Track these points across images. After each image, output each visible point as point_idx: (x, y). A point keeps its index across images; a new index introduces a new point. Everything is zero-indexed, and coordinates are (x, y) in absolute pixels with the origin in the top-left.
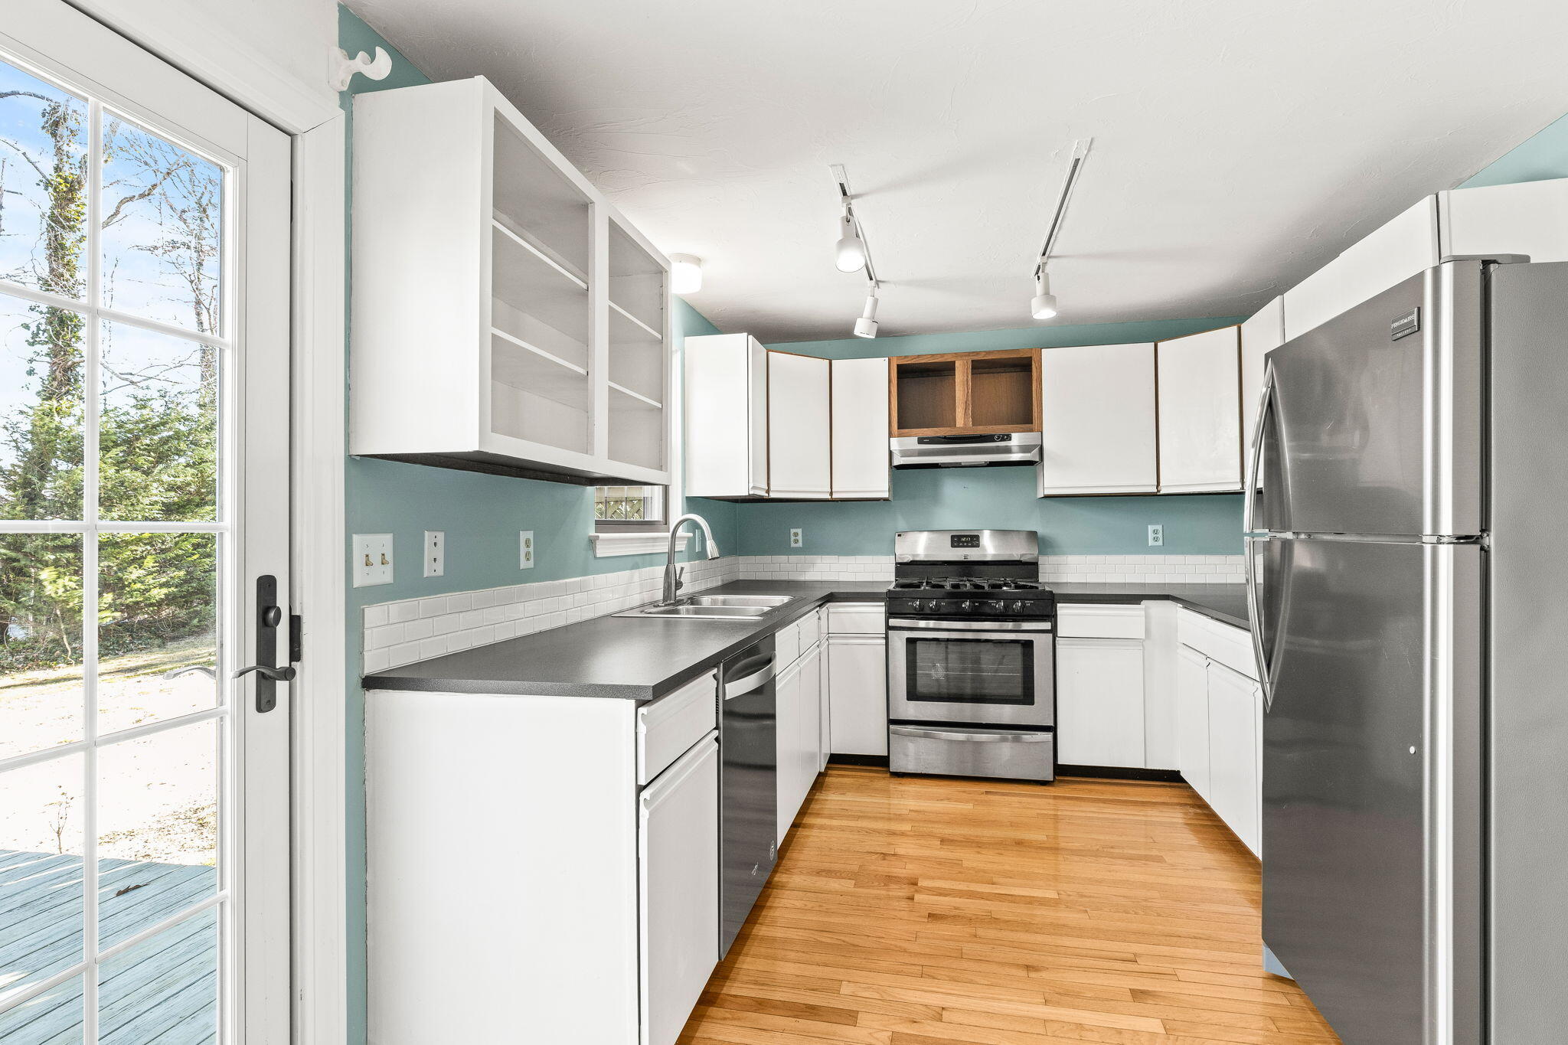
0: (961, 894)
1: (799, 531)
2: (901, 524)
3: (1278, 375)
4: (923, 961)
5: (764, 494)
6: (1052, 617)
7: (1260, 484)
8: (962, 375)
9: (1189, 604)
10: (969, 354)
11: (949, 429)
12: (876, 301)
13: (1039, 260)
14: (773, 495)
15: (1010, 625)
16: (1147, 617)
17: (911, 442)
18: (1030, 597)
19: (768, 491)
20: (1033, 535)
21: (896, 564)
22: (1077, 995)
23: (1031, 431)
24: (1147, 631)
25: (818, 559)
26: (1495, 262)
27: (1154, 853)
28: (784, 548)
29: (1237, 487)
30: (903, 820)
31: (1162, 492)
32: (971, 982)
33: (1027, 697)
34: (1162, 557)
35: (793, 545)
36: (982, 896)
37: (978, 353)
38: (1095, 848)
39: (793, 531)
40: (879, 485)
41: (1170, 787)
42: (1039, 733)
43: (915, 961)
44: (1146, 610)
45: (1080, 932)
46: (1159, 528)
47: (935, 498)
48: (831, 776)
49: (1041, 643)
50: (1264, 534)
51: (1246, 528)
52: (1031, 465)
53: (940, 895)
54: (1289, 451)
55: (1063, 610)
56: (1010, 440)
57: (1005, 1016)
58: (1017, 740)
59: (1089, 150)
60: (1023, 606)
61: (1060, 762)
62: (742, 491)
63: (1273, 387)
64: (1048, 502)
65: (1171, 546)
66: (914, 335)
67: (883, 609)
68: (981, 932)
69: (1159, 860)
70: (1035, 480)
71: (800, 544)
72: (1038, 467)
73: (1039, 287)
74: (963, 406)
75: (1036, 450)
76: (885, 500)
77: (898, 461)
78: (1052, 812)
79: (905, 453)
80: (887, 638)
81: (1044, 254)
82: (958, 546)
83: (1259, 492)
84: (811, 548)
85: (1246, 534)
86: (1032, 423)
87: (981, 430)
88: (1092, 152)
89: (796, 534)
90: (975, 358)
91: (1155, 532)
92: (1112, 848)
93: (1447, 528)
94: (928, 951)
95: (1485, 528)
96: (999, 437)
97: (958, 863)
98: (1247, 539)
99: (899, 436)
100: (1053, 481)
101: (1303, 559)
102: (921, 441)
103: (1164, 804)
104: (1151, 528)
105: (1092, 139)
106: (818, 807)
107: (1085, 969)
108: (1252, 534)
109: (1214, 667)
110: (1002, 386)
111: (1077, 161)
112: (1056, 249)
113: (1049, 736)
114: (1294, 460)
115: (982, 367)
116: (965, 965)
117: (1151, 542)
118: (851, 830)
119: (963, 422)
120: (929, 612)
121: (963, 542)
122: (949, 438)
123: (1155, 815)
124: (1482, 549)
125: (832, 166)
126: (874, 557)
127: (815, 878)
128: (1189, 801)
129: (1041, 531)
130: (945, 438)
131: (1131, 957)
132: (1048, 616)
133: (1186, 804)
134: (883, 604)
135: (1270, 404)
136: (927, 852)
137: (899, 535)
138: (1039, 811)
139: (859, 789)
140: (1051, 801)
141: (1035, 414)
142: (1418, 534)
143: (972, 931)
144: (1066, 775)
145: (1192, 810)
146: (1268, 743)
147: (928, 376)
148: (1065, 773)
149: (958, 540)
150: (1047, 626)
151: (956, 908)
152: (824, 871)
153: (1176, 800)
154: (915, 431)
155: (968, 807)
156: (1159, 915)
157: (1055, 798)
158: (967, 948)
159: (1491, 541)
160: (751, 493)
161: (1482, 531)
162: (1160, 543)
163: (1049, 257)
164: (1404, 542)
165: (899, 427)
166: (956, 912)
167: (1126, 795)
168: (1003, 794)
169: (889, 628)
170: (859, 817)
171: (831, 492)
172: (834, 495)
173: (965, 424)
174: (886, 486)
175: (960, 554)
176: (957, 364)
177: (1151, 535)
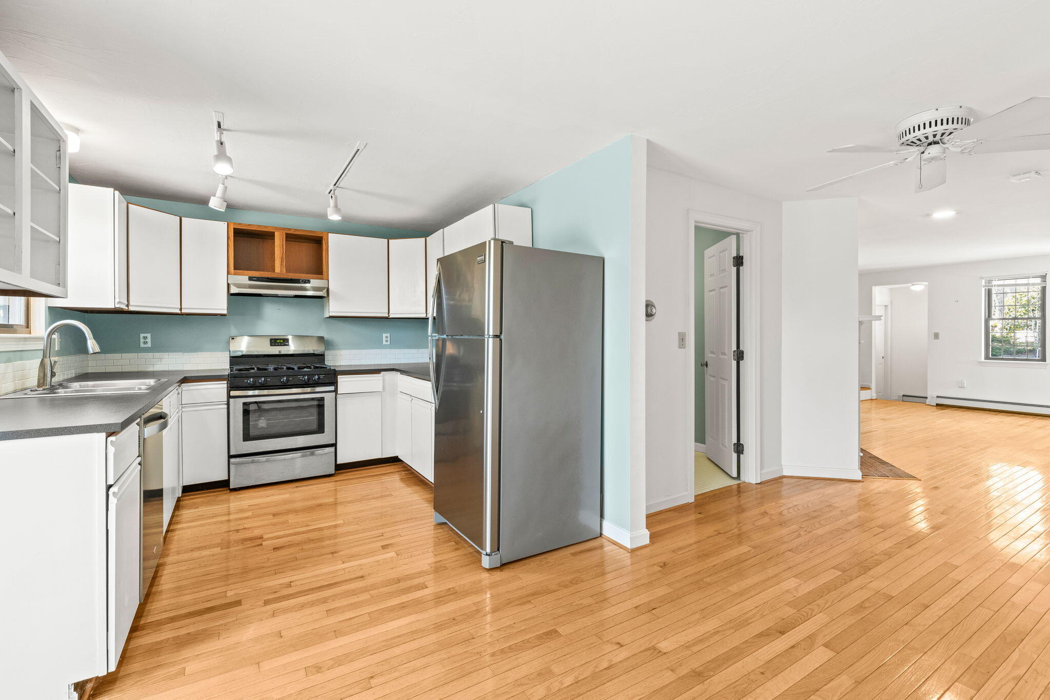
0: (290, 535)
1: (149, 335)
2: (233, 331)
3: (442, 269)
4: (274, 568)
5: (124, 307)
6: (334, 383)
7: (435, 315)
8: (279, 241)
9: (403, 372)
10: (284, 229)
11: (270, 273)
12: (226, 188)
13: (332, 187)
14: (131, 309)
15: (309, 390)
16: (384, 380)
17: (243, 279)
18: (323, 373)
19: (128, 306)
20: (321, 339)
21: (230, 357)
22: (358, 555)
23: (322, 279)
24: (384, 387)
25: (165, 355)
26: (504, 242)
27: (388, 493)
28: (136, 348)
29: (424, 316)
30: (245, 511)
31: (390, 317)
32: (304, 567)
33: (320, 429)
34: (389, 350)
35: (142, 345)
36: (303, 533)
37: (290, 229)
38: (360, 498)
39: (142, 335)
40: (220, 305)
41: (393, 465)
42: (327, 449)
43: (270, 569)
44: (383, 376)
45: (357, 532)
46: (388, 335)
47: (258, 315)
48: (184, 500)
49: (329, 398)
50: (436, 336)
51: (429, 334)
52: (321, 299)
53: (279, 538)
54: (446, 300)
55: (341, 379)
56: (309, 283)
57: (324, 574)
58: (312, 454)
59: (365, 147)
60: (319, 378)
61: (338, 463)
62: (110, 305)
63: (440, 274)
64: (331, 320)
65: (394, 344)
66: (244, 210)
67: (226, 385)
68: (305, 547)
69: (391, 495)
70: (322, 308)
71: (149, 345)
72: (325, 300)
73: (332, 202)
74: (280, 260)
75: (325, 290)
76: (224, 315)
77: (234, 290)
78: (334, 488)
79: (238, 286)
80: (228, 404)
81: (335, 185)
82: (275, 345)
83: (434, 318)
84: (156, 348)
85: (430, 336)
86: (322, 275)
87: (291, 276)
88: (366, 149)
89: (145, 338)
90: (288, 232)
91: (387, 337)
92: (368, 496)
93: (491, 333)
94: (277, 563)
95: (501, 333)
96: (303, 281)
97: (286, 522)
98: (430, 338)
99: (235, 274)
100: (334, 308)
101: (450, 349)
102: (251, 279)
103: (391, 473)
104: (384, 335)
105: (366, 144)
106: (179, 518)
107: (360, 545)
108: (432, 336)
109: (415, 400)
110: (304, 252)
111: (358, 150)
112: (342, 183)
113: (332, 449)
114: (448, 305)
115: (292, 238)
116: (299, 562)
117: (384, 343)
118: (209, 524)
119: (279, 270)
120: (259, 385)
121: (278, 343)
122: (270, 279)
123: (386, 479)
124: (500, 340)
125: (215, 112)
126: (212, 353)
127: (190, 554)
128: (402, 469)
129: (326, 336)
130: (268, 278)
131: (381, 534)
132: (333, 383)
133: (401, 471)
134: (226, 382)
135: (439, 281)
136: (266, 522)
137: (232, 339)
138: (328, 489)
139: (209, 503)
140: (334, 483)
141: (324, 270)
142: (483, 335)
143: (301, 548)
144: (341, 470)
145: (404, 473)
146: (437, 434)
147: (254, 237)
148: (341, 468)
149: (274, 342)
150: (332, 388)
151: (289, 542)
152: (196, 548)
153: (396, 470)
154: (246, 272)
155: (287, 496)
156: (391, 516)
157: (336, 481)
158: (298, 556)
159: (502, 337)
160: (117, 306)
161: (500, 334)
162: (389, 343)
163: (337, 187)
164: (480, 338)
165: (235, 268)
166: (289, 543)
167: (373, 472)
168: (307, 486)
169: (229, 397)
170: (213, 517)
171: (181, 309)
172: (183, 311)
173: (281, 271)
174: (225, 306)
175: (275, 350)
176: (276, 234)
177: (384, 339)
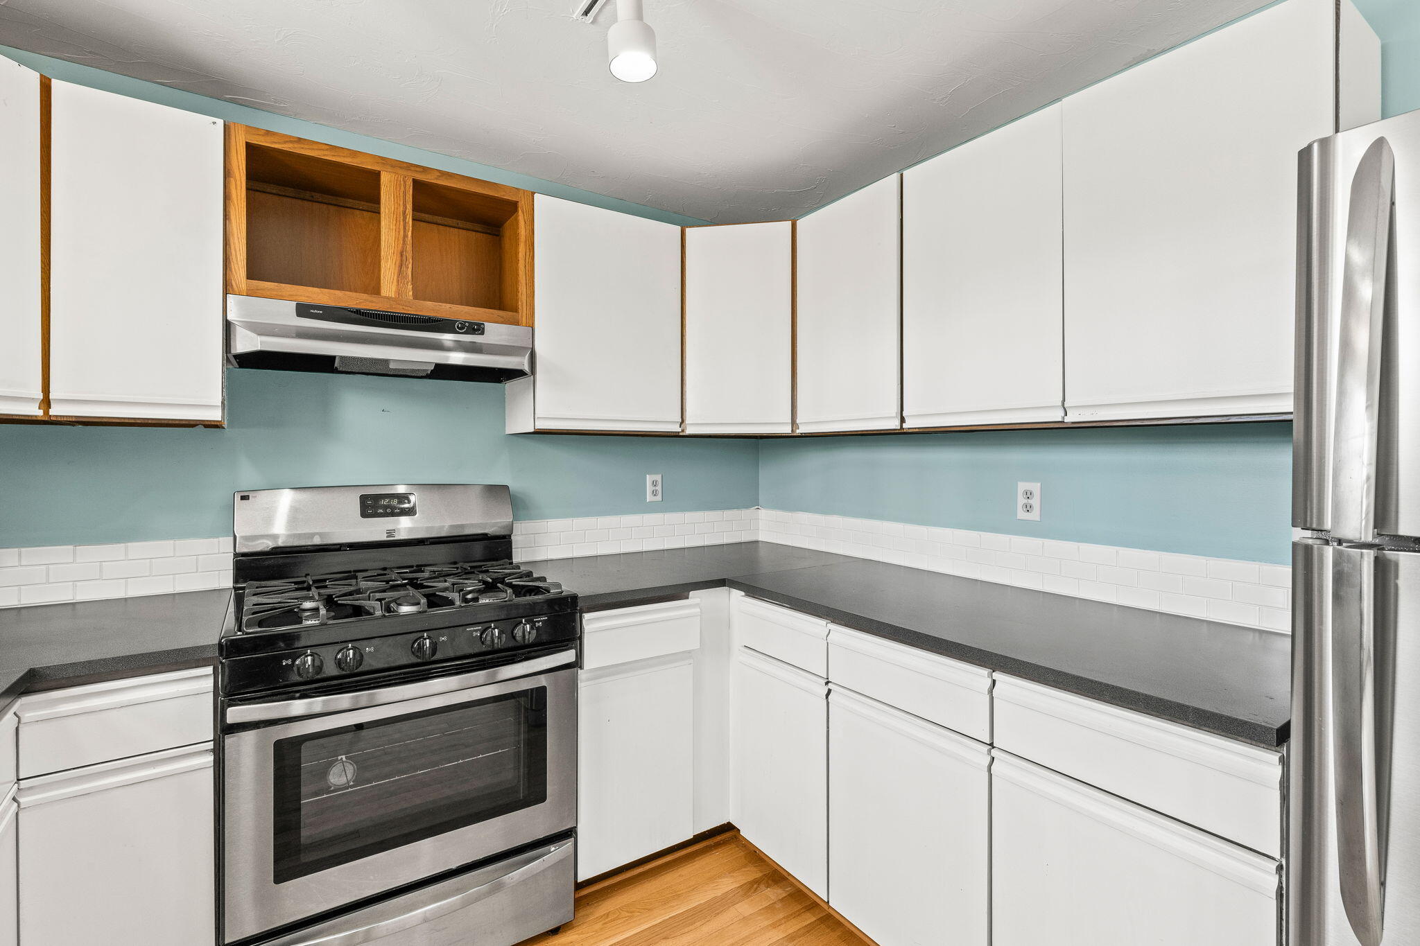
2: (247, 476)
6: (575, 639)
8: (393, 202)
10: (409, 166)
11: (365, 296)
16: (701, 616)
17: (282, 311)
18: (540, 608)
20: (497, 492)
21: (236, 555)
23: (517, 323)
31: (686, 432)
33: (536, 795)
34: (660, 515)
37: (425, 170)
40: (198, 394)
42: (554, 847)
44: (699, 605)
46: (658, 478)
49: (557, 690)
52: (511, 379)
55: (593, 624)
56: (482, 333)
65: (671, 501)
67: (209, 683)
72: (522, 381)
74: (396, 258)
75: (525, 355)
76: (214, 424)
77: (245, 343)
79: (261, 330)
80: (218, 751)
82: (375, 515)
86: (516, 312)
87: (429, 308)
90: (420, 178)
91: (654, 484)
96: (464, 326)
99: (249, 293)
100: (552, 406)
102: (303, 310)
104: (649, 479)
113: (567, 845)
115: (433, 197)
117: (649, 498)
119: (394, 289)
121: (381, 508)
122: (364, 314)
129: (514, 485)
130: (358, 312)
132: (570, 639)
134: (210, 670)
137: (243, 498)
141: (523, 297)
149: (373, 505)
150: (571, 656)
153: (727, 865)
154: (288, 288)
162: (659, 498)
165: (250, 276)
169: (225, 729)
171: (46, 402)
172: (56, 411)
173: (399, 292)
174: (216, 396)
175: (376, 530)
176: (385, 178)
177: (649, 488)
